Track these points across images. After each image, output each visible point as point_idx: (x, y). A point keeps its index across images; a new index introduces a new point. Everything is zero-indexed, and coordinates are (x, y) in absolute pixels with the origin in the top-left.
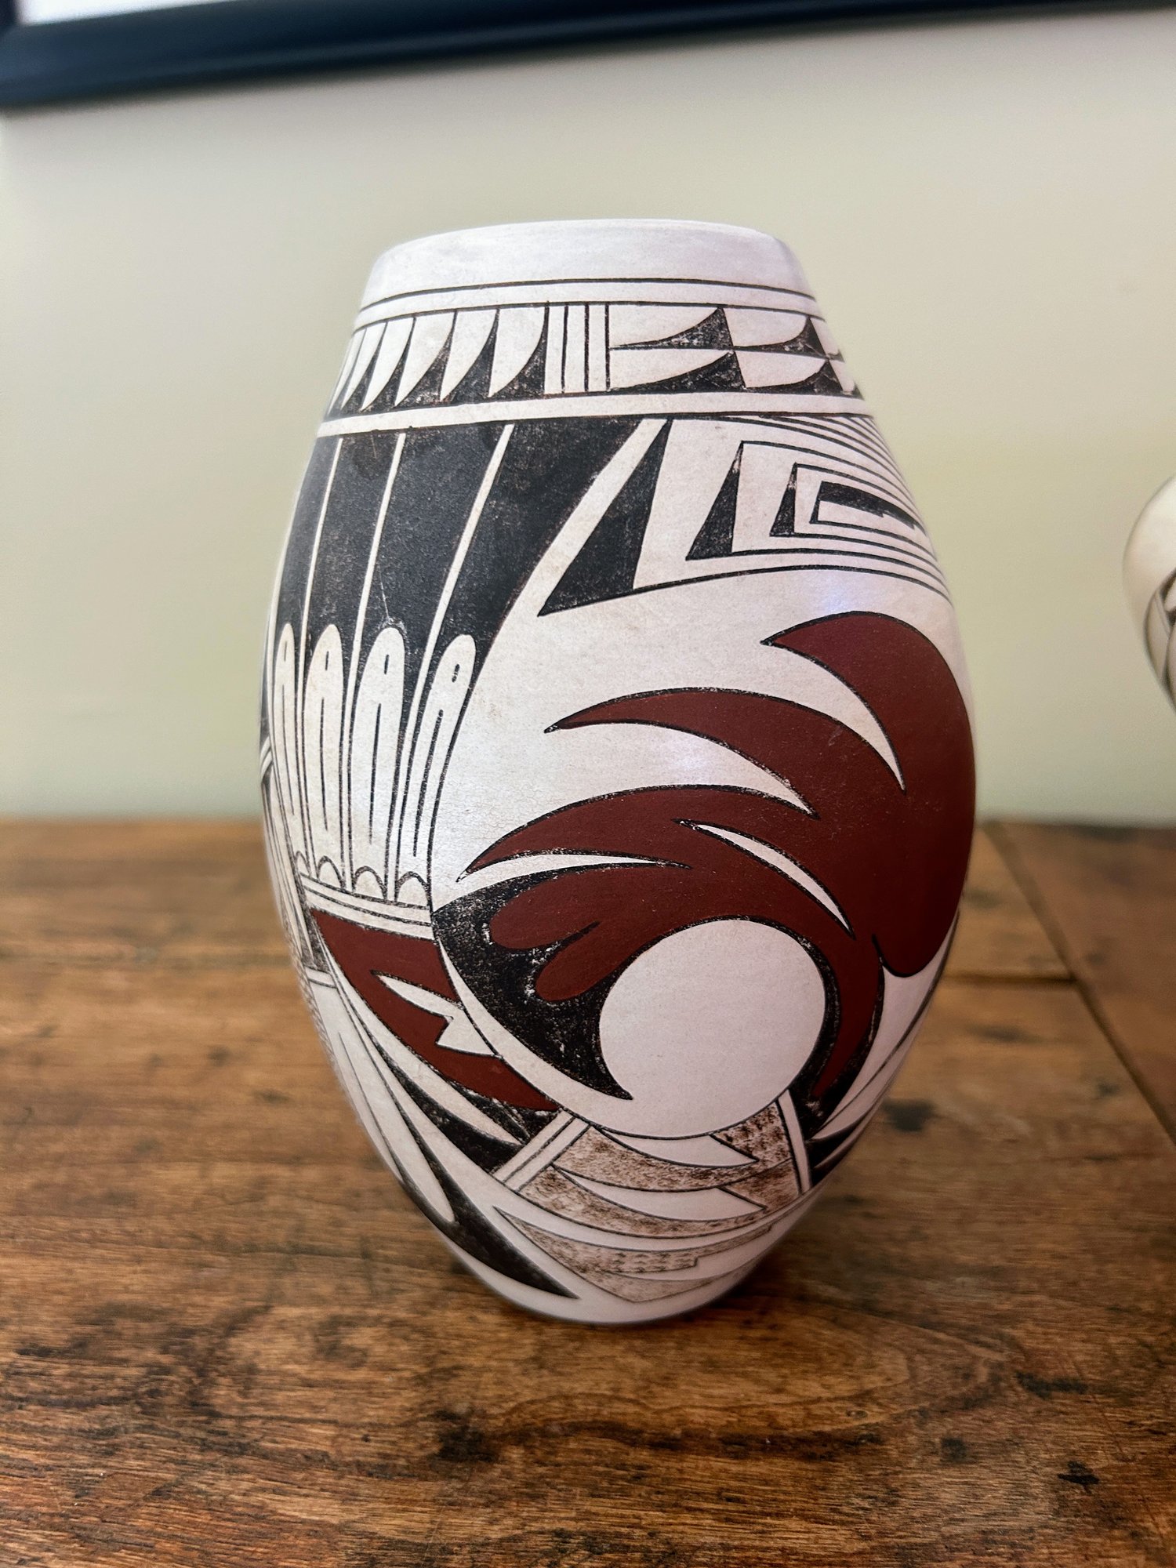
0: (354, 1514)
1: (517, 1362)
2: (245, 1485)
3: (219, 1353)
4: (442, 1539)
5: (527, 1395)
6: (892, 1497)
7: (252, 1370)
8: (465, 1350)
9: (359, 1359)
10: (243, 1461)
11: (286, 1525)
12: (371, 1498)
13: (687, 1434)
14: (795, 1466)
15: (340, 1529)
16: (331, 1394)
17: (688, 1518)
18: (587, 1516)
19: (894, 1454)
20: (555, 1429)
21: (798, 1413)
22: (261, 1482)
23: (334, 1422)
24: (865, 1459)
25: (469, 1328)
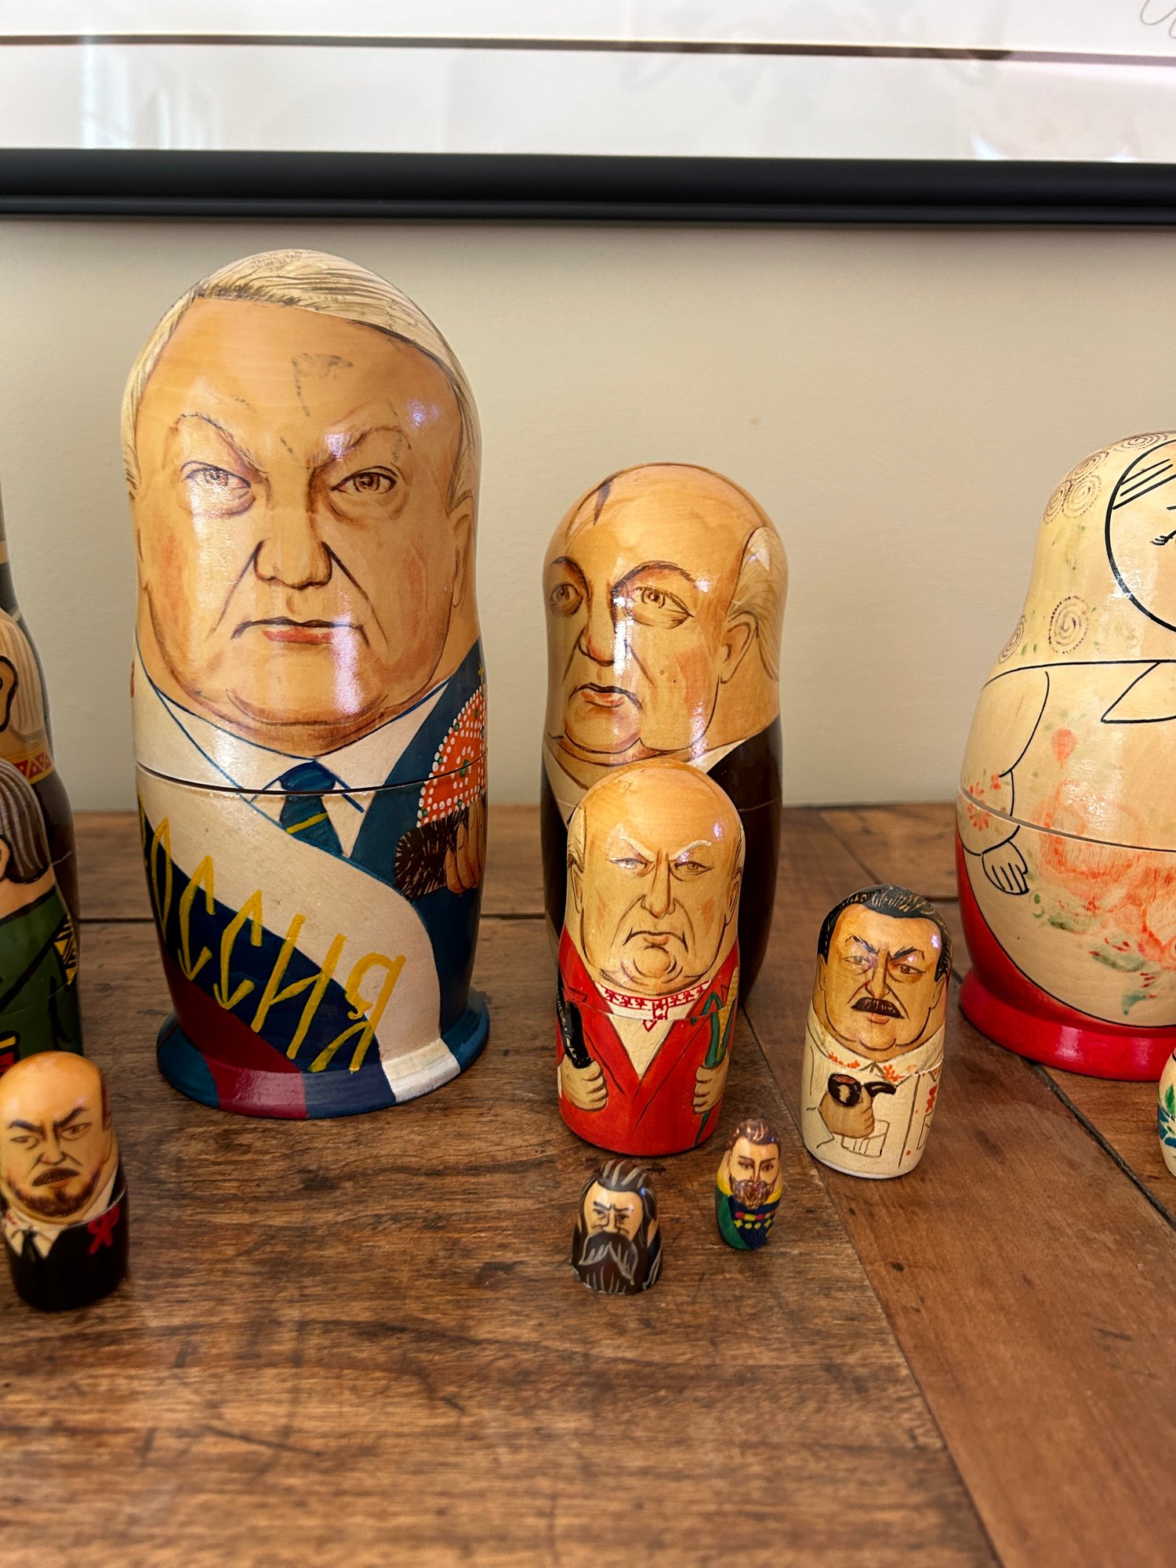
0: (258, 1218)
1: (344, 1143)
2: (189, 1212)
3: (155, 1154)
4: (310, 1224)
5: (352, 1158)
6: (557, 1185)
7: (180, 1160)
8: (311, 1140)
9: (246, 1150)
10: (186, 1202)
11: (217, 1227)
12: (268, 1211)
13: (446, 1168)
14: (505, 1176)
15: (252, 1225)
16: (231, 1167)
17: (448, 1203)
18: (392, 1207)
19: (560, 1167)
20: (370, 1172)
21: (509, 1153)
22: (199, 1210)
23: (238, 1180)
24: (543, 1170)
25: (314, 1129)
